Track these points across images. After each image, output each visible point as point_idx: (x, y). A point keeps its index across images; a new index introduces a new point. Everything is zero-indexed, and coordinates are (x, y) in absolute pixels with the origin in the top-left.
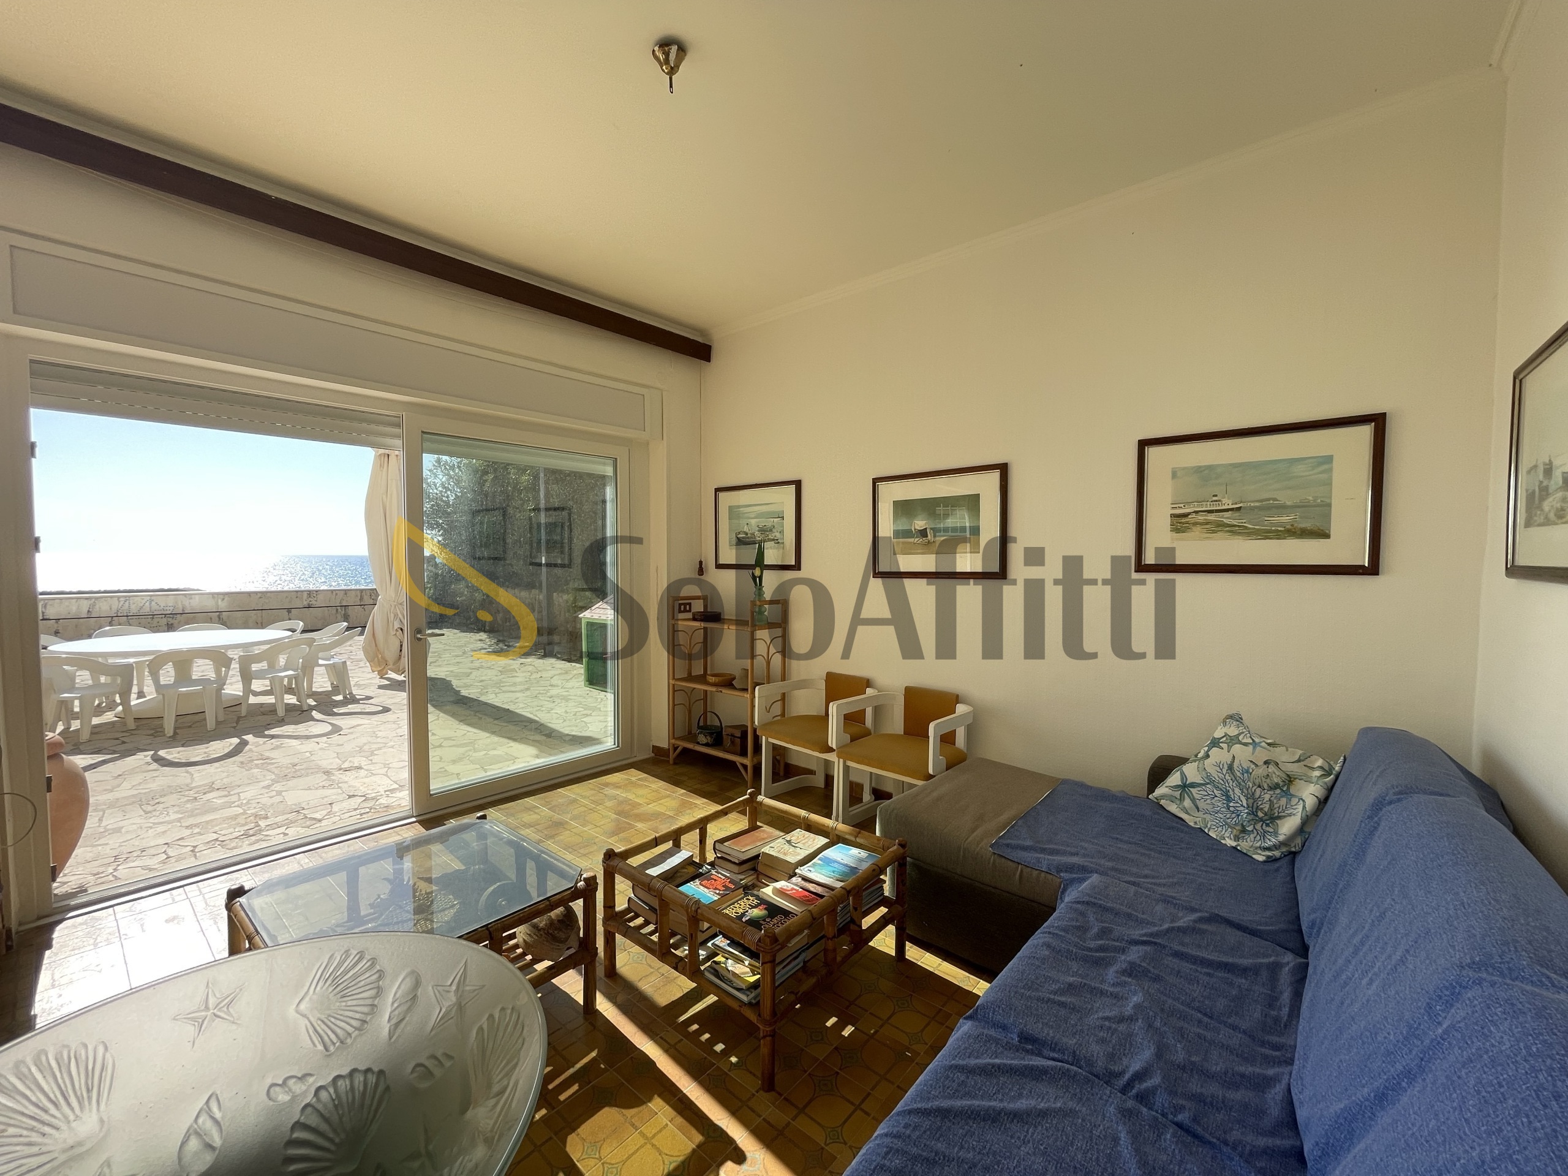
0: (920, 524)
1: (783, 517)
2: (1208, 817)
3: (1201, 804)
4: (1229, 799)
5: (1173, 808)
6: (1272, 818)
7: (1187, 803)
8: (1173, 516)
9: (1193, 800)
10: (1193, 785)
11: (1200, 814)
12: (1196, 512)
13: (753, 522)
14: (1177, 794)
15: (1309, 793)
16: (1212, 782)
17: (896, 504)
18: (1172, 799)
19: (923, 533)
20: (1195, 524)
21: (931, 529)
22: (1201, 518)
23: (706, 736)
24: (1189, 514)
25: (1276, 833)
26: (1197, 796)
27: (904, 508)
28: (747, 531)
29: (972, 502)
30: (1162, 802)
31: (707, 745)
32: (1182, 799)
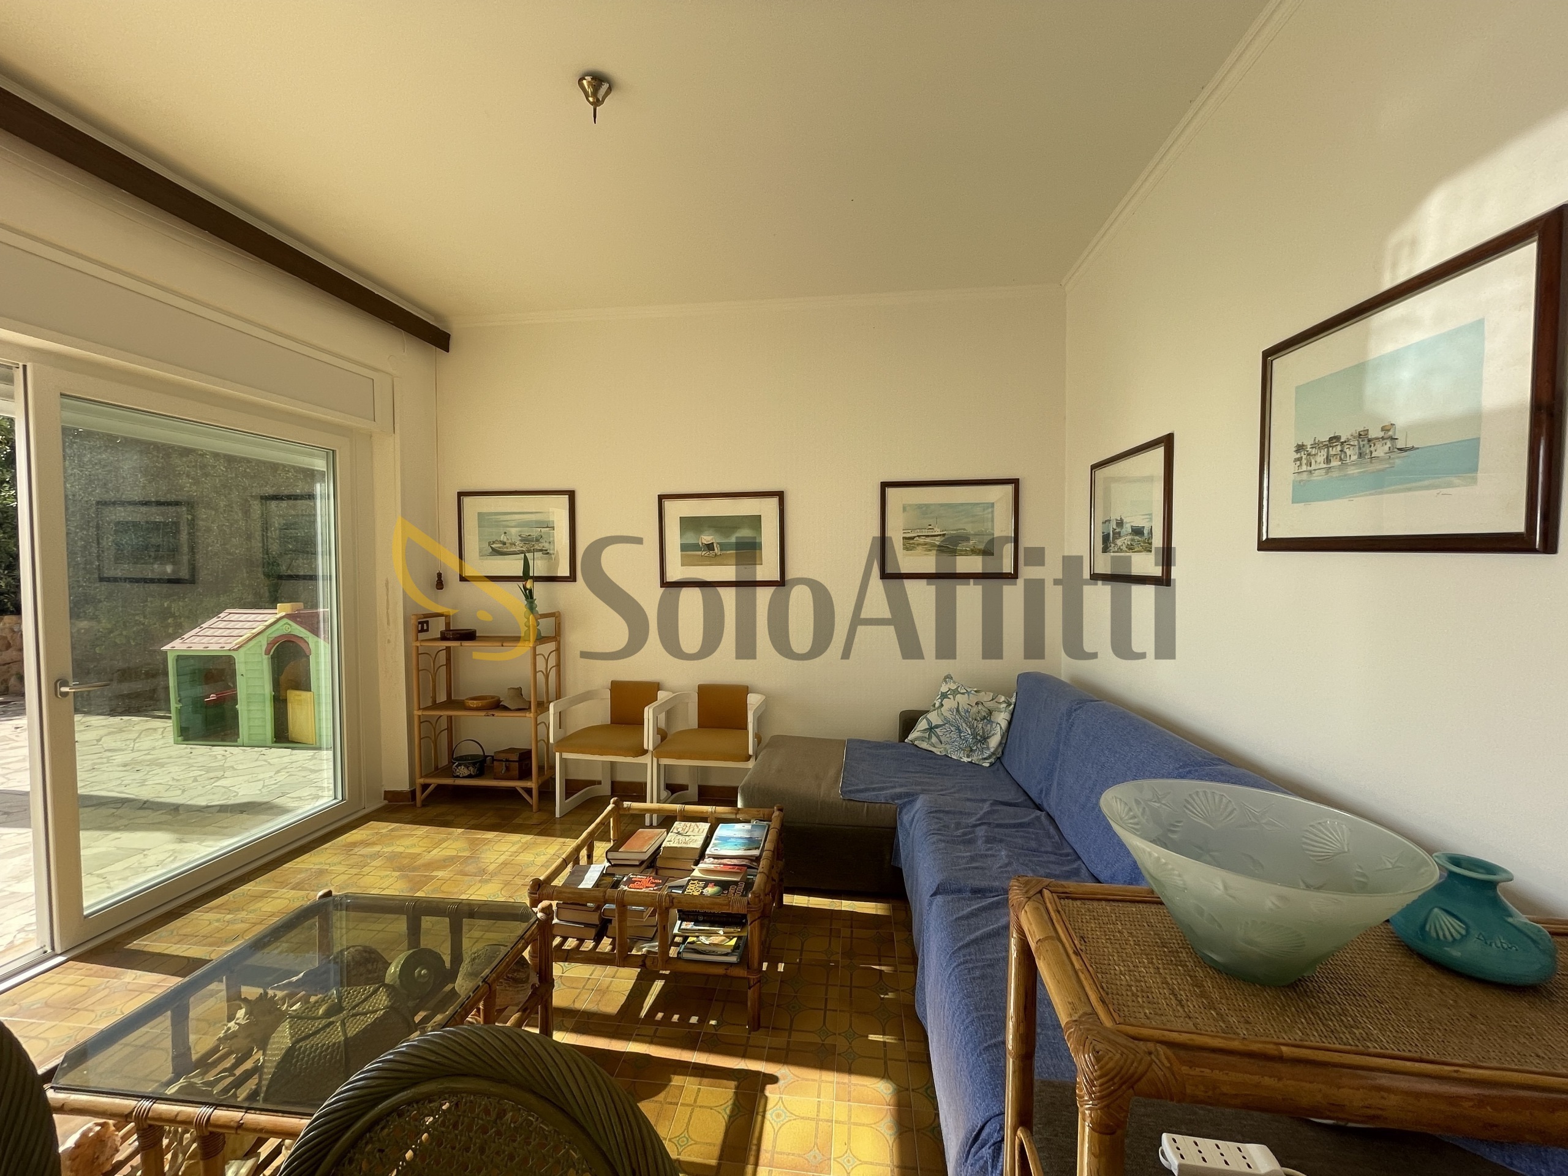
0: (707, 538)
1: (553, 528)
2: (948, 747)
3: (943, 739)
4: (960, 732)
5: (924, 745)
6: (985, 739)
7: (934, 739)
8: (904, 538)
9: (938, 737)
10: (937, 727)
11: (943, 745)
12: (919, 536)
13: (514, 531)
14: (927, 735)
15: (1002, 718)
16: (948, 722)
17: (683, 520)
18: (922, 739)
19: (710, 547)
20: (918, 545)
21: (718, 543)
22: (922, 540)
23: (468, 768)
24: (915, 537)
25: (988, 748)
26: (940, 734)
27: (689, 524)
28: (505, 540)
29: (755, 521)
30: (916, 743)
31: (470, 776)
32: (930, 738)
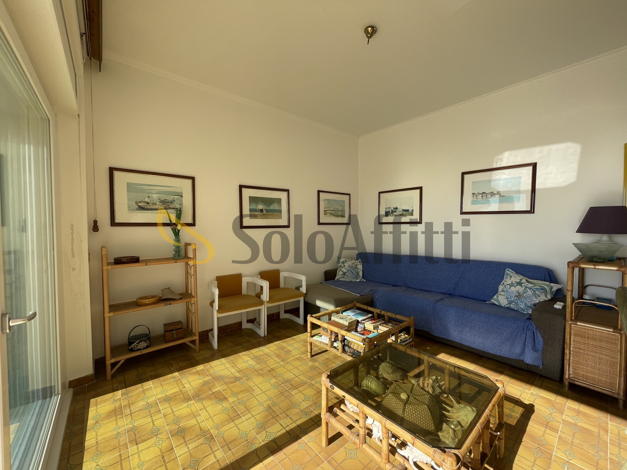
2: (350, 278)
3: (348, 276)
4: (353, 273)
5: (342, 279)
6: (358, 274)
8: (324, 211)
10: (346, 272)
11: (348, 278)
15: (360, 267)
16: (349, 270)
17: (250, 198)
19: (262, 211)
21: (265, 209)
27: (253, 200)
29: (279, 201)
32: (344, 276)
